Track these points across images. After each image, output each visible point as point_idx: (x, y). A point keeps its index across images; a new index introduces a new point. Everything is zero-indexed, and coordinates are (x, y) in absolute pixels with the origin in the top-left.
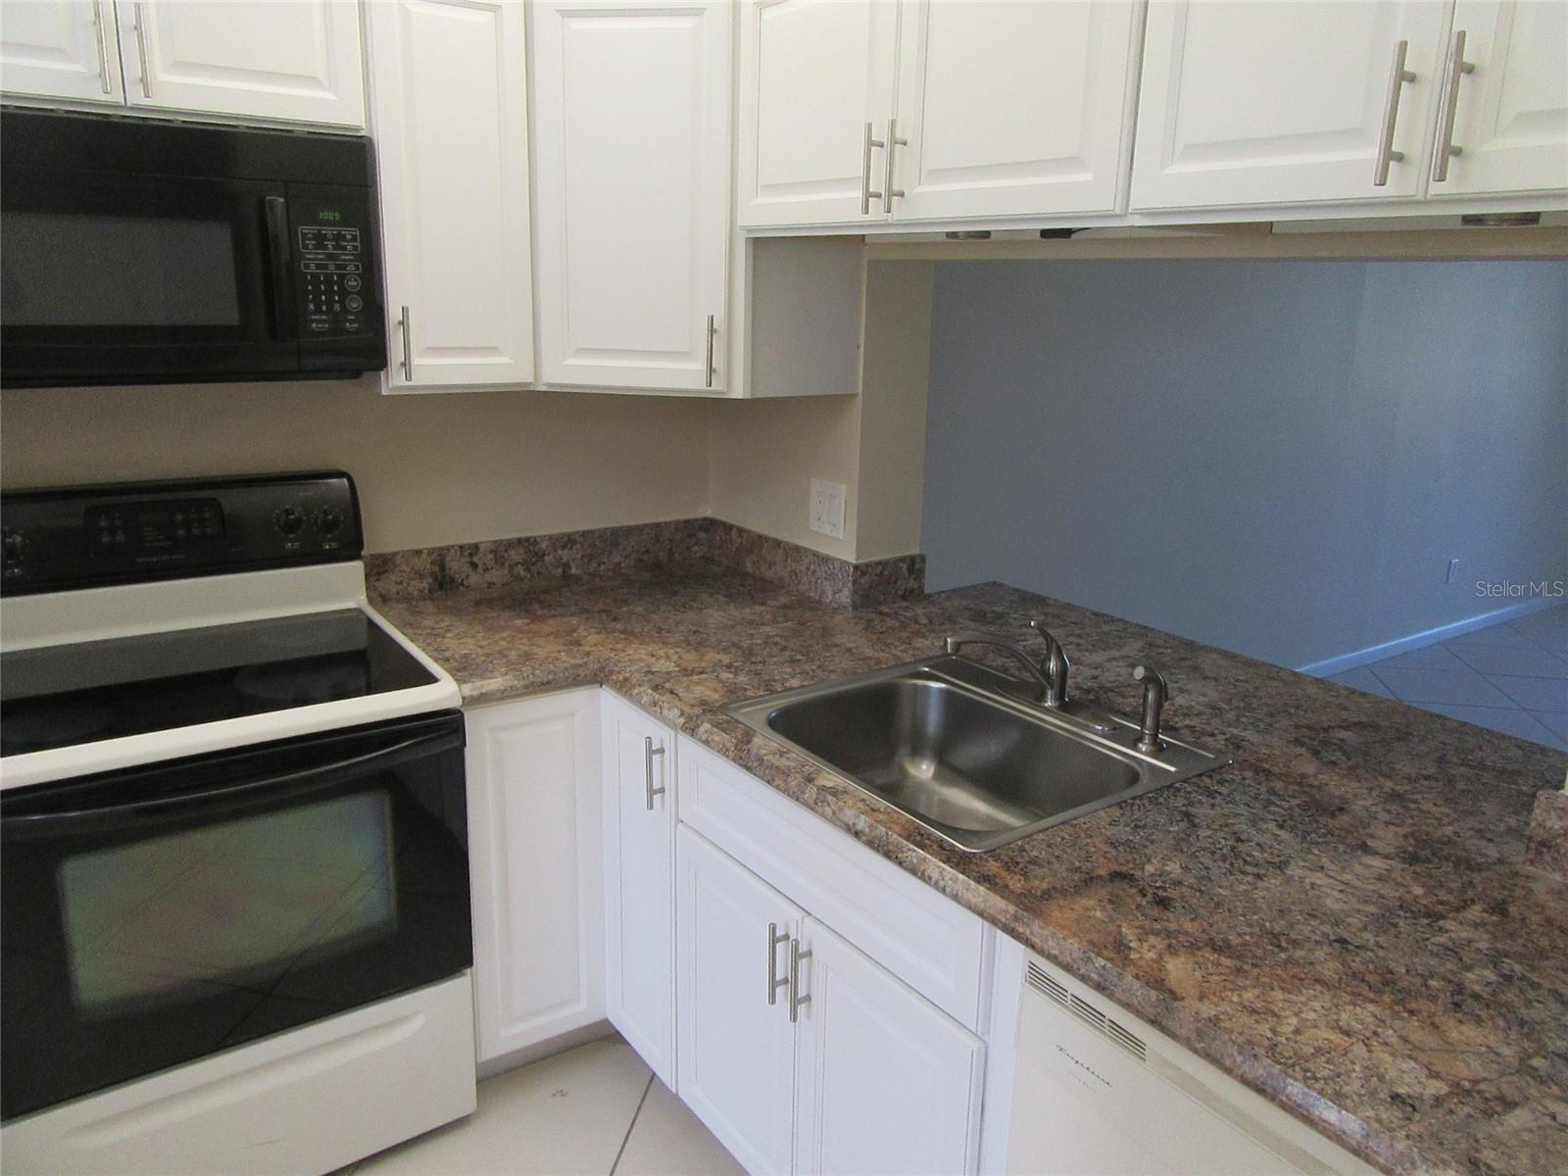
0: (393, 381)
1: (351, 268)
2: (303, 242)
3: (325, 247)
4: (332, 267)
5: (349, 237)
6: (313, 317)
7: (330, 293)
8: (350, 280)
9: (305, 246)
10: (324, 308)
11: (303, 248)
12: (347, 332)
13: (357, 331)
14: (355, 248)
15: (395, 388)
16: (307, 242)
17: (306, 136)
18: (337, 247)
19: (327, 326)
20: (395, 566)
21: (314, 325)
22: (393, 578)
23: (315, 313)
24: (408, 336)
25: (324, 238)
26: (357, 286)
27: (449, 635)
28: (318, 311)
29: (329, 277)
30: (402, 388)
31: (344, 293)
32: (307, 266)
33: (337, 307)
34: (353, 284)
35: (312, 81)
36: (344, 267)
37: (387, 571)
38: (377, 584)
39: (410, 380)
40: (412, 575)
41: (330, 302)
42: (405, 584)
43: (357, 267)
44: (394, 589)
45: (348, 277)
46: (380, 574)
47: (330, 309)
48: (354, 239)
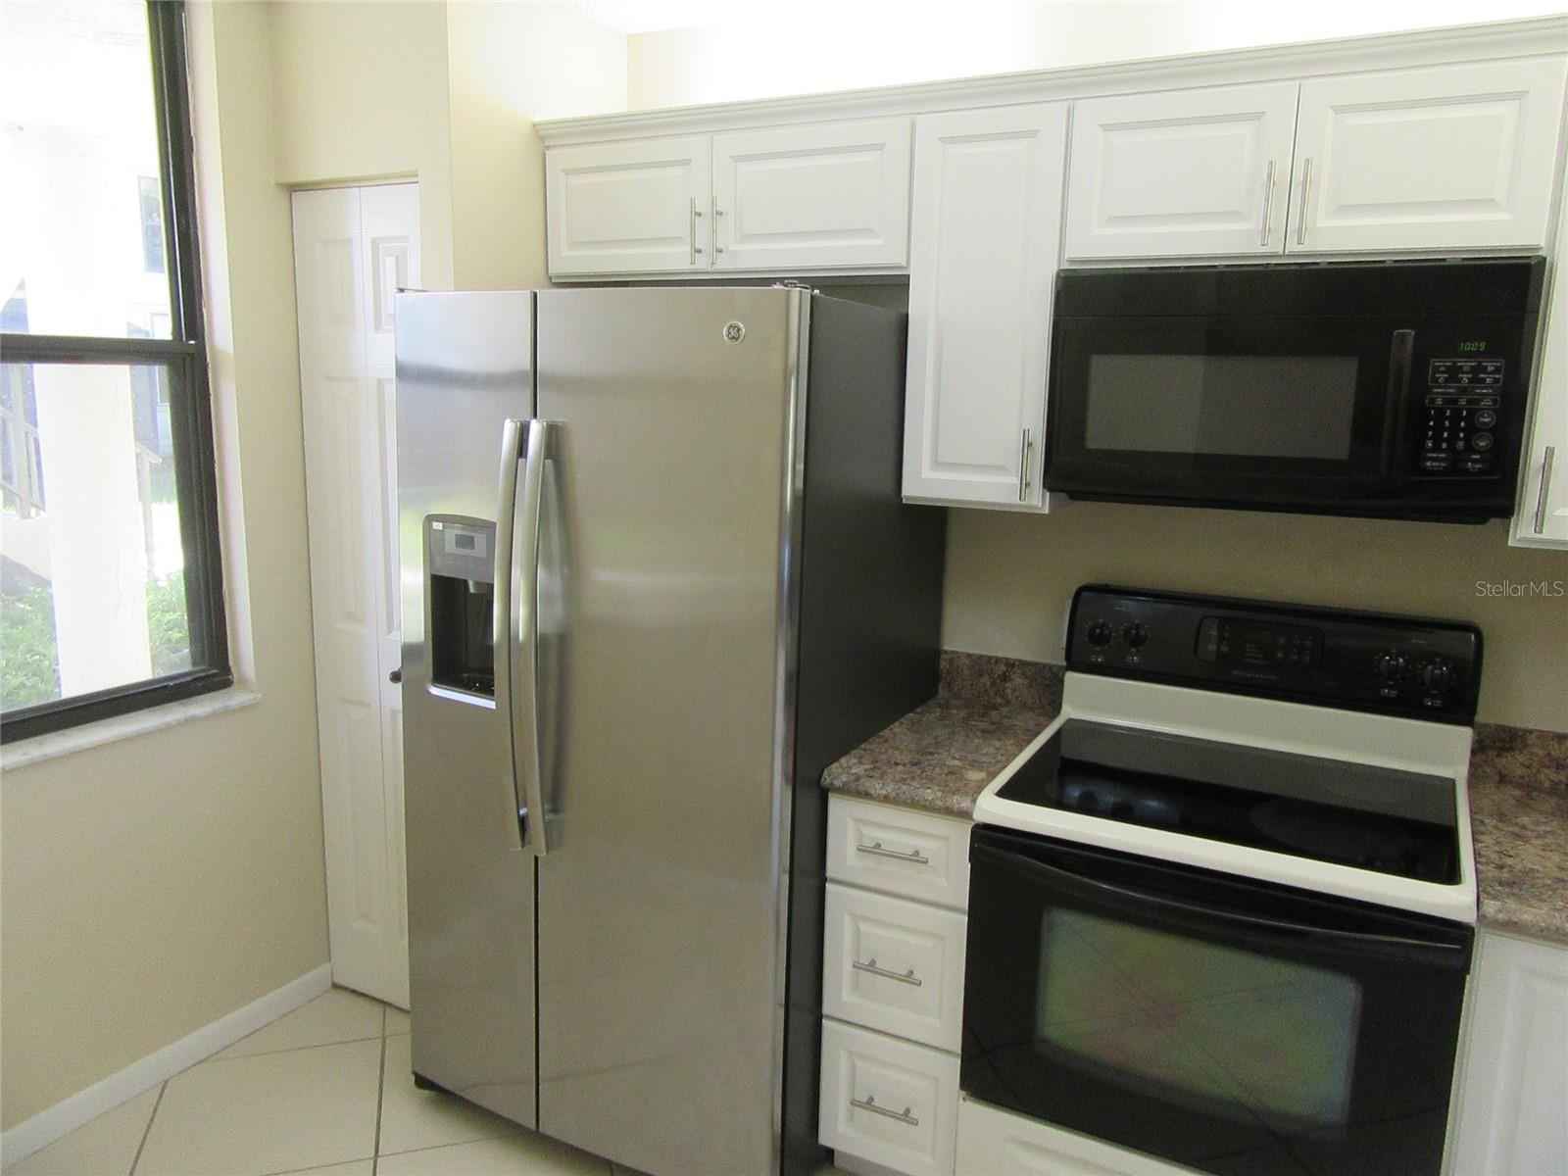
0: (1522, 532)
1: (1487, 402)
2: (1433, 375)
3: (1460, 381)
4: (1463, 402)
5: (1490, 369)
6: (1429, 455)
7: (1454, 430)
8: (1482, 416)
9: (1436, 380)
10: (1444, 445)
11: (1432, 382)
12: (1466, 472)
13: (1481, 472)
14: (1496, 381)
15: (1525, 540)
16: (1437, 375)
17: (1460, 263)
18: (1474, 380)
19: (1443, 465)
20: (1526, 746)
21: (1428, 464)
22: (1520, 758)
23: (1433, 450)
24: (1548, 482)
25: (1460, 370)
26: (1489, 423)
27: (1534, 841)
28: (1436, 448)
29: (1457, 412)
30: (1531, 540)
31: (1472, 430)
32: (1433, 401)
33: (1461, 445)
34: (1487, 420)
35: (1489, 203)
36: (1478, 401)
37: (1512, 749)
38: (1497, 760)
39: (1541, 532)
40: (1546, 760)
41: (1453, 439)
42: (1534, 770)
43: (1495, 402)
44: (1520, 771)
45: (1479, 413)
46: (1503, 749)
47: (1451, 449)
48: (1497, 370)
